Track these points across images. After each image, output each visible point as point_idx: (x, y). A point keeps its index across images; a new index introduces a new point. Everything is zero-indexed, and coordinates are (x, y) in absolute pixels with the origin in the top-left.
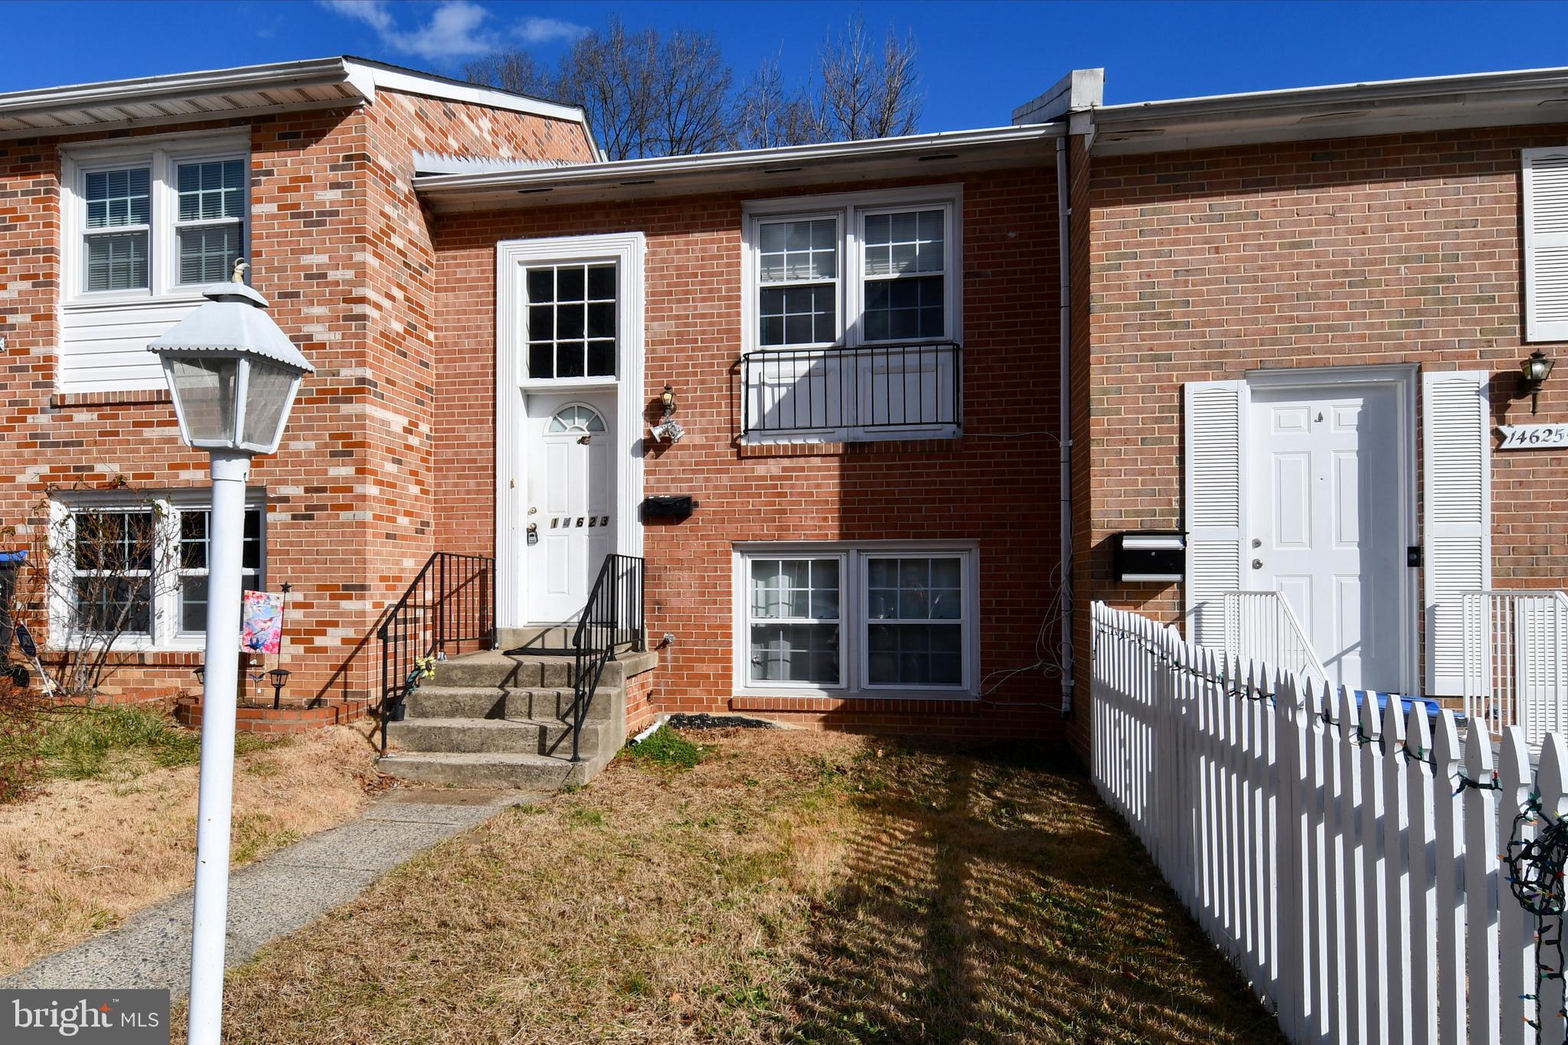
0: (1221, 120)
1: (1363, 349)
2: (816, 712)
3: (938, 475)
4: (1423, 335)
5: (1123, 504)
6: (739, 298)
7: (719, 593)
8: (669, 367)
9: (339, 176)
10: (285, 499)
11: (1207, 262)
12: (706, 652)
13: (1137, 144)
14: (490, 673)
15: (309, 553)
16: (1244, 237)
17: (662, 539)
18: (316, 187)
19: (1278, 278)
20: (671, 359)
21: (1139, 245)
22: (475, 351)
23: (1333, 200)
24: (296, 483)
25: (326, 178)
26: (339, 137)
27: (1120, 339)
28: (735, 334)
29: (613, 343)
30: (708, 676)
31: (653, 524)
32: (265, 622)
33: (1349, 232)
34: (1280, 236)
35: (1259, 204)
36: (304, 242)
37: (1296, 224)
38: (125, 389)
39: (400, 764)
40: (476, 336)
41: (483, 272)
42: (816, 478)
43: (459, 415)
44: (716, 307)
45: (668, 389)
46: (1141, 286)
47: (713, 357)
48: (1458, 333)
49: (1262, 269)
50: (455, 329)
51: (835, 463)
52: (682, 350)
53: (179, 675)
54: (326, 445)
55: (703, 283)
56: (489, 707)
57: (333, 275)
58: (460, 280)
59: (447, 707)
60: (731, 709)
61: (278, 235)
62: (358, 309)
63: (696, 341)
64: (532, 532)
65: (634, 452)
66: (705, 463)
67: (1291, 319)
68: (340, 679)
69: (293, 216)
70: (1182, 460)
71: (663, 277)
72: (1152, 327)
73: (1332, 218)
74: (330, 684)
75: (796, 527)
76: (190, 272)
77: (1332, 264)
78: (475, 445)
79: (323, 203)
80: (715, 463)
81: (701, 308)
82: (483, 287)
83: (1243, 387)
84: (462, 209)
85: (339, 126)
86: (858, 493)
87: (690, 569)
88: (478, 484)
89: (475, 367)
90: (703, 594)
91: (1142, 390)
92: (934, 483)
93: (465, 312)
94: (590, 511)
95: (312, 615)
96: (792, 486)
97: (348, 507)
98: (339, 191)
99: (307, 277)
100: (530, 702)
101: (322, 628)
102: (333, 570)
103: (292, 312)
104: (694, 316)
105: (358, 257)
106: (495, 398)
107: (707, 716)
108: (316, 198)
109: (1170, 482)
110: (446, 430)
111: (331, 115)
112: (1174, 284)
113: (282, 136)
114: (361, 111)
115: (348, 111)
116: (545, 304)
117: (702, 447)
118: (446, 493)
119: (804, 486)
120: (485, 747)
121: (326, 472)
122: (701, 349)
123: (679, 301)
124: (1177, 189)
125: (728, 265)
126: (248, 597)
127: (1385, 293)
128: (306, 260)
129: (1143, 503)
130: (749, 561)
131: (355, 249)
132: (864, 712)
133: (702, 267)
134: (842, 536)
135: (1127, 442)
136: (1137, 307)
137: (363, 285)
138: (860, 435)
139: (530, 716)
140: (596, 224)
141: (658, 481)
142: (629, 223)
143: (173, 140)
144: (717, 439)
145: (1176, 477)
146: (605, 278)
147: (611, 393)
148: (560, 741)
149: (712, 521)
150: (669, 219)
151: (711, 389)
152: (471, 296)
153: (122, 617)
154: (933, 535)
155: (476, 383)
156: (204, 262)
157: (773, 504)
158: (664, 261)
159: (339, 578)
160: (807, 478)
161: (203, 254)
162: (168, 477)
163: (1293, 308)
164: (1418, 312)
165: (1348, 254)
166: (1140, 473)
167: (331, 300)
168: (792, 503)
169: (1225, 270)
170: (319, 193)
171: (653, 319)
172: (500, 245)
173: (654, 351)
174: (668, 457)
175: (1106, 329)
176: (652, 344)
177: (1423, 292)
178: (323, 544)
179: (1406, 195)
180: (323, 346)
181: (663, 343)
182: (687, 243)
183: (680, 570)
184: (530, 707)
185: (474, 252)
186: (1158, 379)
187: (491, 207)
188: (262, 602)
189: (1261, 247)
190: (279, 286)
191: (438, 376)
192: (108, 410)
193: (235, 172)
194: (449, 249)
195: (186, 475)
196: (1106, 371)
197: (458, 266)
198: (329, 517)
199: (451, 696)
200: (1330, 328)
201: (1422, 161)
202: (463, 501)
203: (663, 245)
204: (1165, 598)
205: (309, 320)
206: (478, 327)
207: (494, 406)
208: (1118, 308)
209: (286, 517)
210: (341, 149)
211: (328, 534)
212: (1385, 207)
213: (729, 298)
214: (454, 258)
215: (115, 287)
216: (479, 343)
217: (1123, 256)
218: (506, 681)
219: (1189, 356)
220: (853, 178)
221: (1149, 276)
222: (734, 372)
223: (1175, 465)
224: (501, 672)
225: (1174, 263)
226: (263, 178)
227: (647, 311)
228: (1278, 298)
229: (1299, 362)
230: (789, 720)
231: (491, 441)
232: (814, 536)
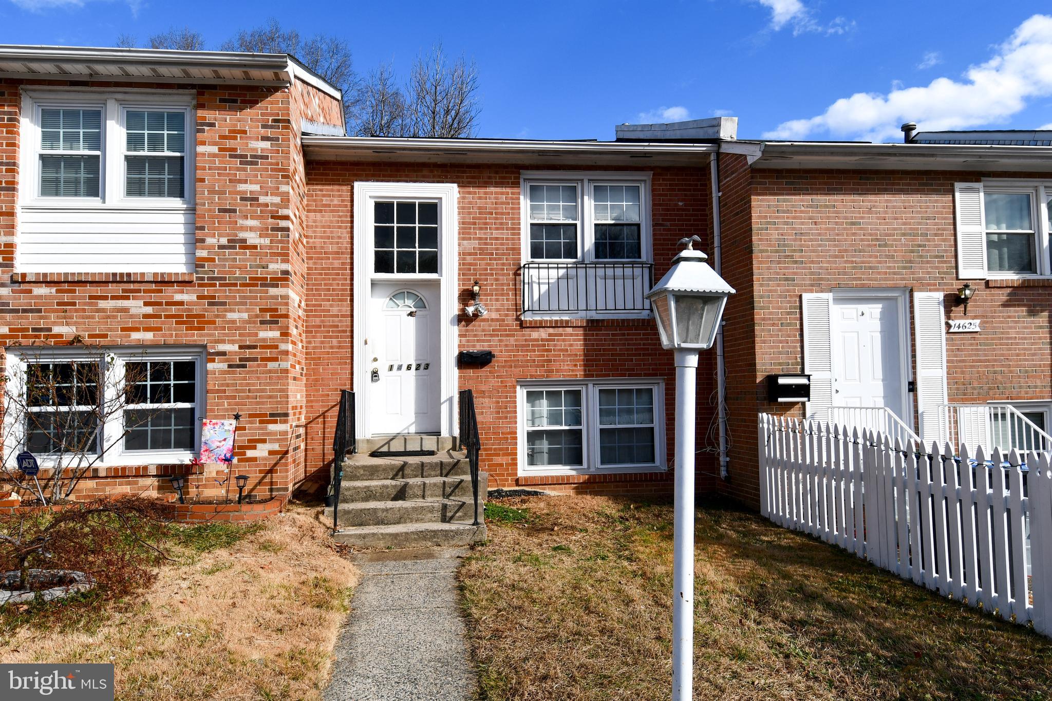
0: (824, 155)
1: (886, 279)
2: (571, 484)
3: (641, 339)
4: (913, 273)
5: (772, 359)
6: (519, 229)
7: (508, 412)
8: (474, 270)
9: (269, 132)
10: (223, 354)
11: (811, 229)
12: (500, 449)
13: (777, 163)
14: (384, 470)
15: (243, 391)
16: (828, 218)
17: (470, 378)
18: (250, 138)
19: (846, 240)
20: (476, 264)
21: (777, 218)
22: (338, 253)
23: (870, 201)
24: (232, 342)
25: (259, 133)
26: (270, 105)
27: (769, 268)
28: (517, 251)
29: (436, 252)
30: (502, 465)
31: (465, 368)
32: (220, 442)
33: (878, 218)
34: (846, 218)
35: (835, 201)
36: (239, 175)
37: (853, 212)
38: (83, 271)
39: (350, 536)
40: (338, 243)
41: (343, 201)
42: (570, 340)
43: (325, 295)
44: (506, 234)
45: (476, 283)
46: (779, 240)
47: (503, 264)
48: (929, 273)
49: (838, 235)
50: (321, 237)
51: (581, 332)
52: (483, 259)
53: (129, 483)
54: (257, 316)
55: (496, 219)
56: (393, 492)
57: (262, 199)
58: (325, 205)
59: (363, 495)
60: (517, 485)
61: (219, 168)
62: (283, 224)
63: (492, 254)
64: (375, 375)
65: (452, 323)
66: (498, 330)
67: (852, 262)
68: (267, 480)
69: (231, 156)
70: (802, 335)
71: (470, 213)
72: (785, 262)
73: (870, 211)
74: (260, 483)
75: (557, 371)
76: (134, 188)
77: (871, 235)
78: (337, 316)
79: (256, 150)
80: (505, 330)
81: (496, 234)
82: (342, 211)
83: (829, 296)
84: (327, 158)
85: (269, 99)
86: (595, 350)
87: (490, 397)
88: (339, 342)
89: (337, 264)
90: (498, 413)
91: (780, 296)
92: (640, 344)
93: (329, 227)
94: (416, 360)
95: (246, 435)
96: (555, 345)
97: (275, 359)
98: (269, 143)
99: (242, 199)
100: (424, 488)
101: (252, 444)
102: (263, 403)
103: (230, 223)
104: (491, 239)
105: (284, 188)
106: (352, 285)
107: (502, 490)
108: (250, 146)
109: (796, 347)
110: (314, 305)
111: (262, 91)
112: (795, 240)
113: (222, 101)
114: (286, 90)
115: (277, 89)
116: (388, 225)
117: (497, 320)
118: (315, 348)
119: (562, 345)
120: (402, 520)
121: (256, 335)
122: (495, 259)
123: (481, 229)
124: (795, 189)
125: (512, 209)
126: (205, 424)
127: (895, 251)
128: (242, 187)
129: (783, 359)
130: (525, 391)
131: (281, 183)
132: (601, 482)
133: (496, 208)
134: (585, 376)
135: (773, 325)
136: (777, 251)
137: (287, 207)
138: (594, 315)
139: (423, 497)
140: (424, 176)
141: (468, 341)
142: (446, 177)
143: (125, 93)
144: (507, 315)
145: (799, 344)
146: (431, 211)
147: (436, 284)
148: (456, 512)
149: (504, 367)
150: (473, 177)
151: (502, 285)
152: (334, 216)
153: (90, 442)
154: (639, 375)
155: (338, 274)
156: (147, 182)
157: (543, 356)
158: (470, 203)
159: (267, 408)
160: (564, 340)
161: (147, 176)
162: (121, 337)
163: (853, 256)
164: (911, 262)
165: (878, 230)
166: (781, 342)
167: (262, 216)
168: (555, 356)
169: (820, 234)
170: (252, 142)
171: (464, 239)
172: (357, 185)
173: (464, 259)
174: (474, 326)
175: (761, 262)
176: (463, 255)
177: (912, 252)
178: (253, 385)
179: (904, 201)
180: (255, 247)
181: (470, 254)
182: (486, 193)
183: (483, 397)
184: (424, 491)
185: (336, 187)
186: (788, 291)
187: (349, 159)
188: (217, 427)
189: (837, 223)
190: (219, 204)
191: (309, 269)
192: (66, 287)
193: (176, 121)
194: (317, 184)
195: (136, 336)
196: (761, 285)
197: (324, 196)
198: (259, 366)
199: (366, 487)
200: (871, 268)
201: (910, 184)
202: (328, 353)
203: (469, 193)
204: (795, 411)
205: (243, 229)
206: (340, 237)
207: (352, 290)
208: (767, 251)
209: (224, 366)
210: (271, 115)
211: (258, 378)
212: (894, 207)
213: (513, 229)
214: (321, 190)
215: (65, 195)
216: (340, 248)
217: (769, 223)
218: (396, 475)
219: (804, 279)
220: (590, 163)
221: (782, 235)
222: (517, 274)
223: (798, 338)
224: (392, 469)
225: (794, 229)
226: (206, 128)
227: (459, 233)
228: (846, 251)
229: (857, 284)
230: (554, 489)
231: (349, 313)
232: (568, 375)
